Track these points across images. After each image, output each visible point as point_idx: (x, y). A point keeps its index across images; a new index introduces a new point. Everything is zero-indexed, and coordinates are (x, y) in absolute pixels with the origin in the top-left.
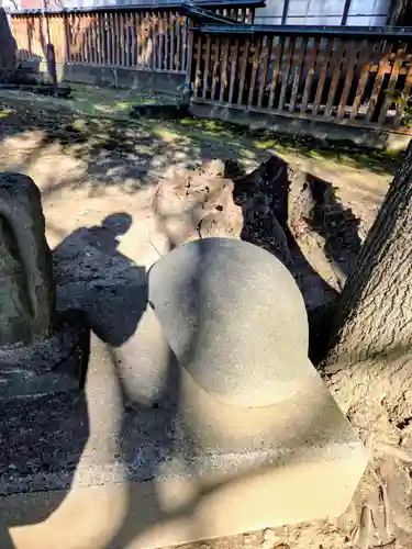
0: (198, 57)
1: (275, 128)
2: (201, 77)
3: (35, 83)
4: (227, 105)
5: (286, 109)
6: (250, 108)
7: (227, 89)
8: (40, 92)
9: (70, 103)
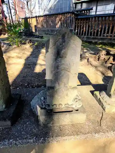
0: (76, 25)
1: (101, 41)
2: (78, 30)
3: (35, 35)
4: (86, 36)
5: (104, 36)
6: (92, 37)
7: (85, 32)
8: (36, 37)
9: (43, 39)
